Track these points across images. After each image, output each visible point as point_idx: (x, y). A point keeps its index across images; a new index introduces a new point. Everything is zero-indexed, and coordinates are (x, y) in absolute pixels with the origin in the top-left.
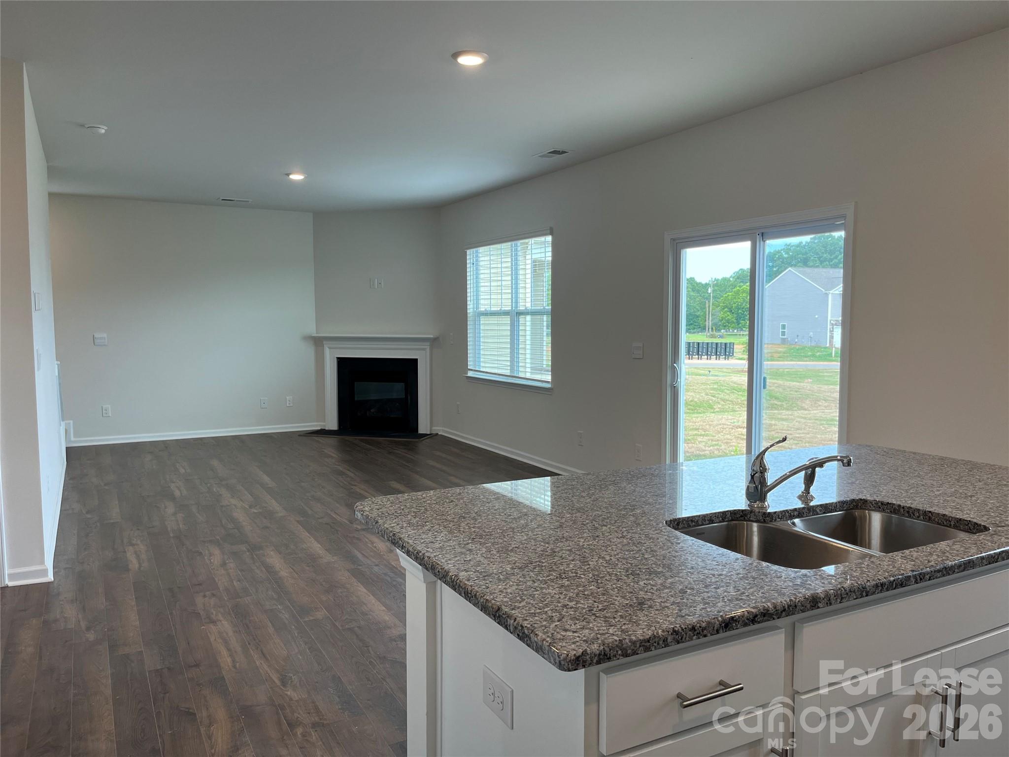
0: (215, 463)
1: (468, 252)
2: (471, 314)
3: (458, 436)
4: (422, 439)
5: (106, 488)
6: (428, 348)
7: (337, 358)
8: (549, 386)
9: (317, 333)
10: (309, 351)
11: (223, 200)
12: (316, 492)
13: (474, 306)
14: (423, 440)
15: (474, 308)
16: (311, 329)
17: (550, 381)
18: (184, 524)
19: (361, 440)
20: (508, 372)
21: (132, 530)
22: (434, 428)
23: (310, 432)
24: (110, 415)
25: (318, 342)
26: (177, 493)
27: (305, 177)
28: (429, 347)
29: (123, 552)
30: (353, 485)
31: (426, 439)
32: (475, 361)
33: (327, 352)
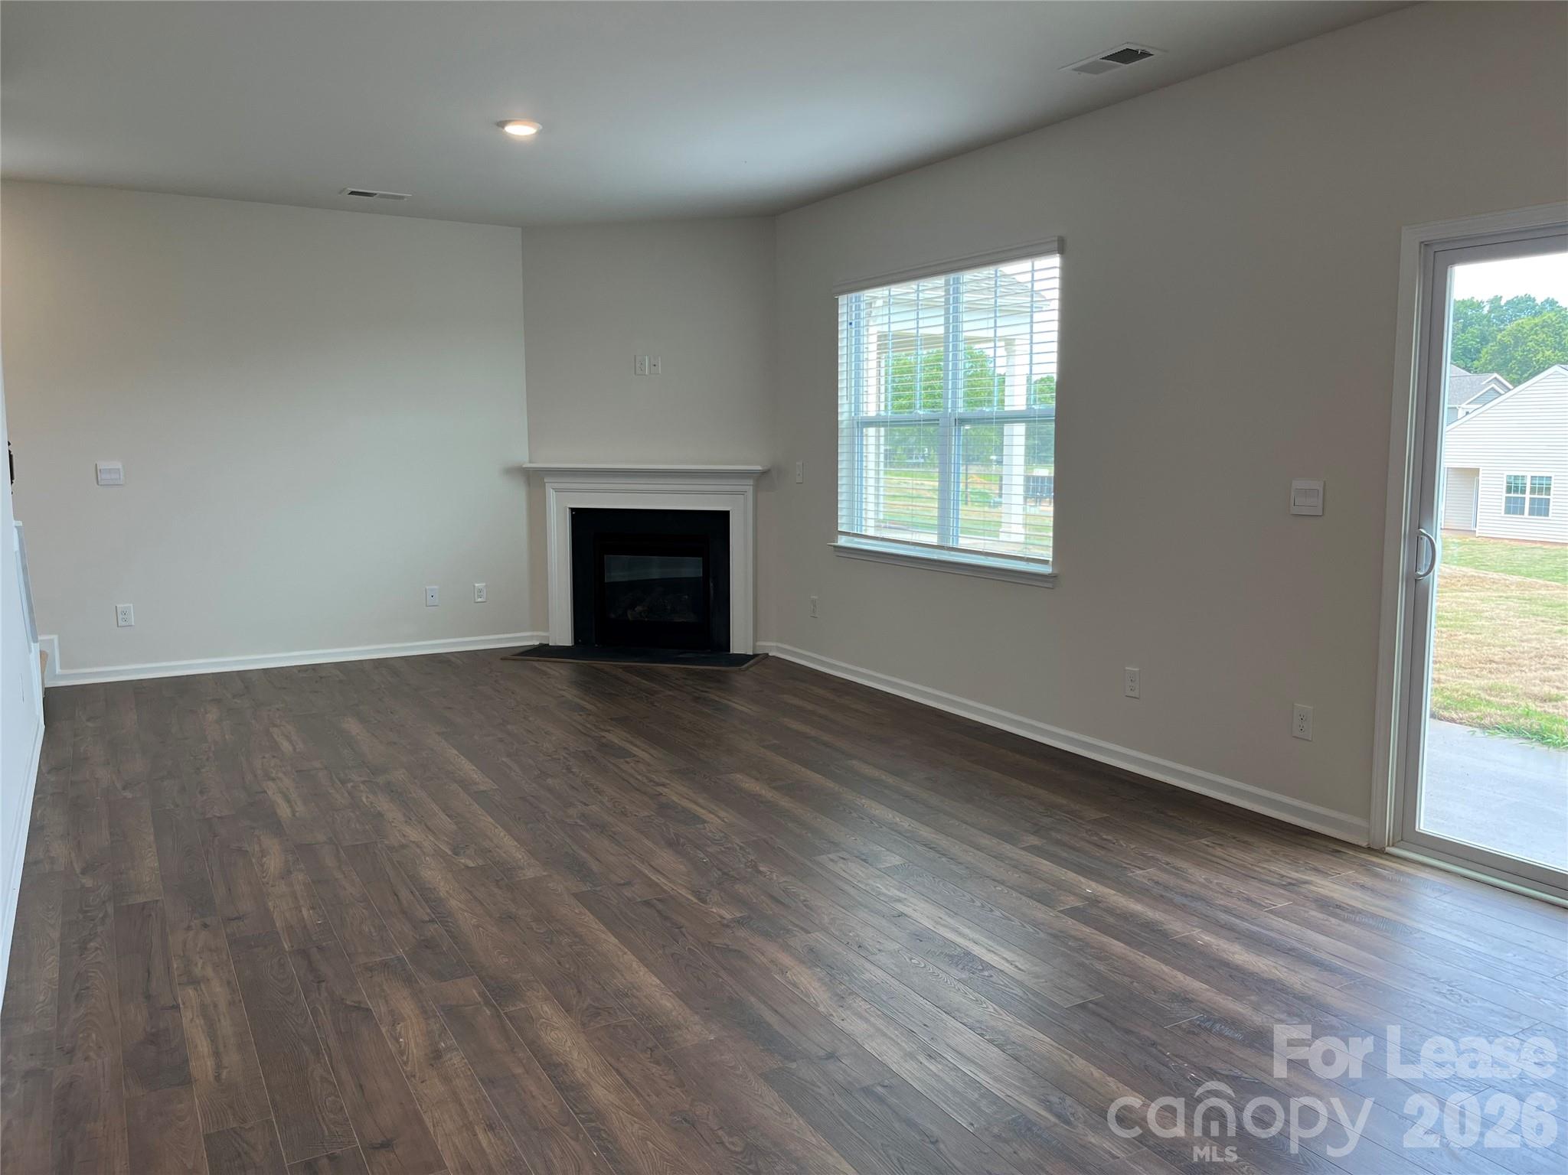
0: (352, 726)
1: (843, 300)
2: (845, 422)
3: (823, 663)
4: (746, 665)
5: (128, 794)
6: (750, 490)
7: (570, 508)
8: (1047, 570)
9: (530, 462)
10: (517, 494)
11: (352, 193)
12: (588, 805)
13: (850, 407)
14: (747, 668)
15: (850, 412)
16: (521, 456)
17: (1051, 559)
18: (313, 908)
19: (626, 669)
20: (933, 539)
21: (189, 928)
22: (759, 643)
23: (522, 650)
24: (133, 624)
25: (533, 478)
26: (284, 811)
27: (539, 133)
28: (751, 487)
29: (173, 1007)
30: (658, 784)
31: (751, 666)
32: (851, 515)
33: (552, 496)
